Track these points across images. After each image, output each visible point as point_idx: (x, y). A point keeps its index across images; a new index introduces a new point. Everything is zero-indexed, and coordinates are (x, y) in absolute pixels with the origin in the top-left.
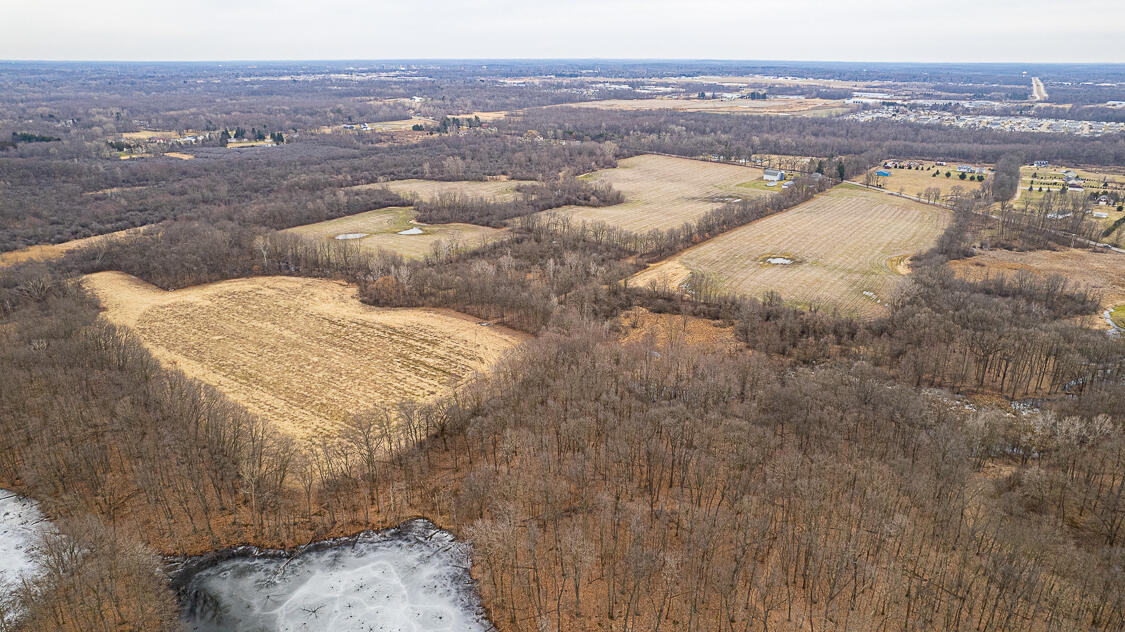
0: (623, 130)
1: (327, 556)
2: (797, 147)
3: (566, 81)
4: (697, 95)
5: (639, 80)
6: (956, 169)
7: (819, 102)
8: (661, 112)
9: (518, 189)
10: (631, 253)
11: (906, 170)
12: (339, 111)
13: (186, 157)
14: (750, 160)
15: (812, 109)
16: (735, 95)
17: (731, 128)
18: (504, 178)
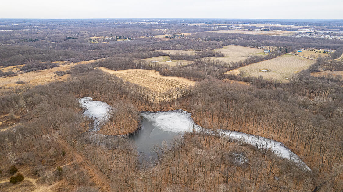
0: (225, 39)
1: (163, 113)
2: (275, 44)
3: (208, 25)
4: (247, 29)
5: (230, 25)
6: (322, 51)
7: (286, 32)
8: (236, 34)
9: (196, 53)
10: (225, 68)
11: (307, 51)
12: (145, 32)
13: (108, 43)
14: (261, 47)
15: (283, 34)
16: (259, 30)
17: (256, 39)
18: (192, 50)
